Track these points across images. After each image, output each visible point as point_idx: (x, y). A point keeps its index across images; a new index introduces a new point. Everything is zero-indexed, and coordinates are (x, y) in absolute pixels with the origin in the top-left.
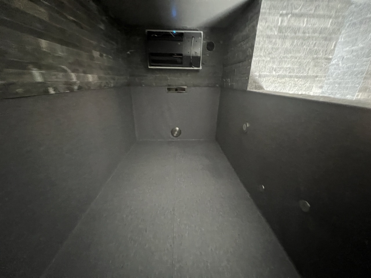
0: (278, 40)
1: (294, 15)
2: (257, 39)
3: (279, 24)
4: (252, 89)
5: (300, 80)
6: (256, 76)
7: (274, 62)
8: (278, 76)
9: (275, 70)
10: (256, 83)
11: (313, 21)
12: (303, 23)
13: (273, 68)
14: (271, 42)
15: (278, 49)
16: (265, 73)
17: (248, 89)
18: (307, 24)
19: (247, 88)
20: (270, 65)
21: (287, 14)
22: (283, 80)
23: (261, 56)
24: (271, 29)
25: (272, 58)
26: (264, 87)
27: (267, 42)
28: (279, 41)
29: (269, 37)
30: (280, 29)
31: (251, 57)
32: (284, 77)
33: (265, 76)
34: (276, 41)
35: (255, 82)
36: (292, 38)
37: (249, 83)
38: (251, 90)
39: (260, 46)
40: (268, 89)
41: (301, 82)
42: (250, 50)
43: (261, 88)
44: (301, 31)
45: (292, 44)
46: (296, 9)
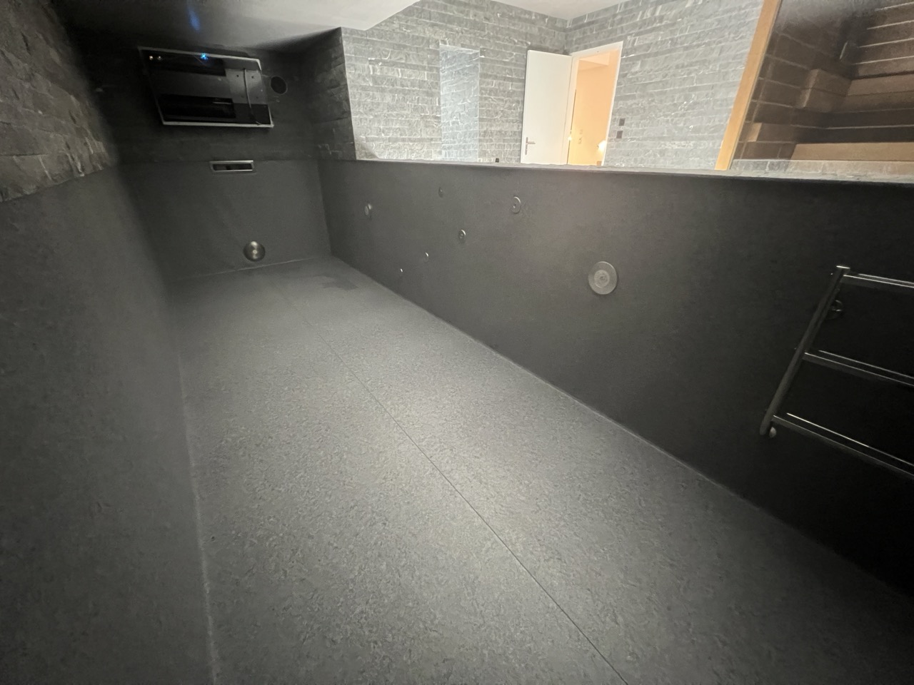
0: (375, 93)
1: (385, 63)
2: (350, 91)
3: (371, 73)
4: (363, 157)
5: (416, 143)
6: (363, 140)
7: (379, 122)
8: (390, 140)
9: (383, 132)
10: (365, 149)
11: (408, 72)
12: (397, 74)
13: (380, 129)
14: (368, 95)
15: (378, 104)
16: (373, 136)
17: (358, 158)
18: (402, 75)
19: (355, 156)
20: (376, 125)
21: (377, 62)
22: (396, 145)
23: (361, 113)
24: (364, 79)
25: (376, 116)
26: (377, 154)
27: (363, 95)
28: (378, 95)
29: (364, 89)
30: (375, 79)
31: (349, 113)
32: (396, 140)
33: (373, 140)
34: (373, 94)
35: (363, 148)
36: (391, 91)
37: (356, 149)
38: (362, 159)
39: (357, 99)
40: (382, 157)
41: (417, 147)
42: (345, 103)
43: (373, 156)
44: (399, 82)
45: (393, 100)
46: (386, 56)
